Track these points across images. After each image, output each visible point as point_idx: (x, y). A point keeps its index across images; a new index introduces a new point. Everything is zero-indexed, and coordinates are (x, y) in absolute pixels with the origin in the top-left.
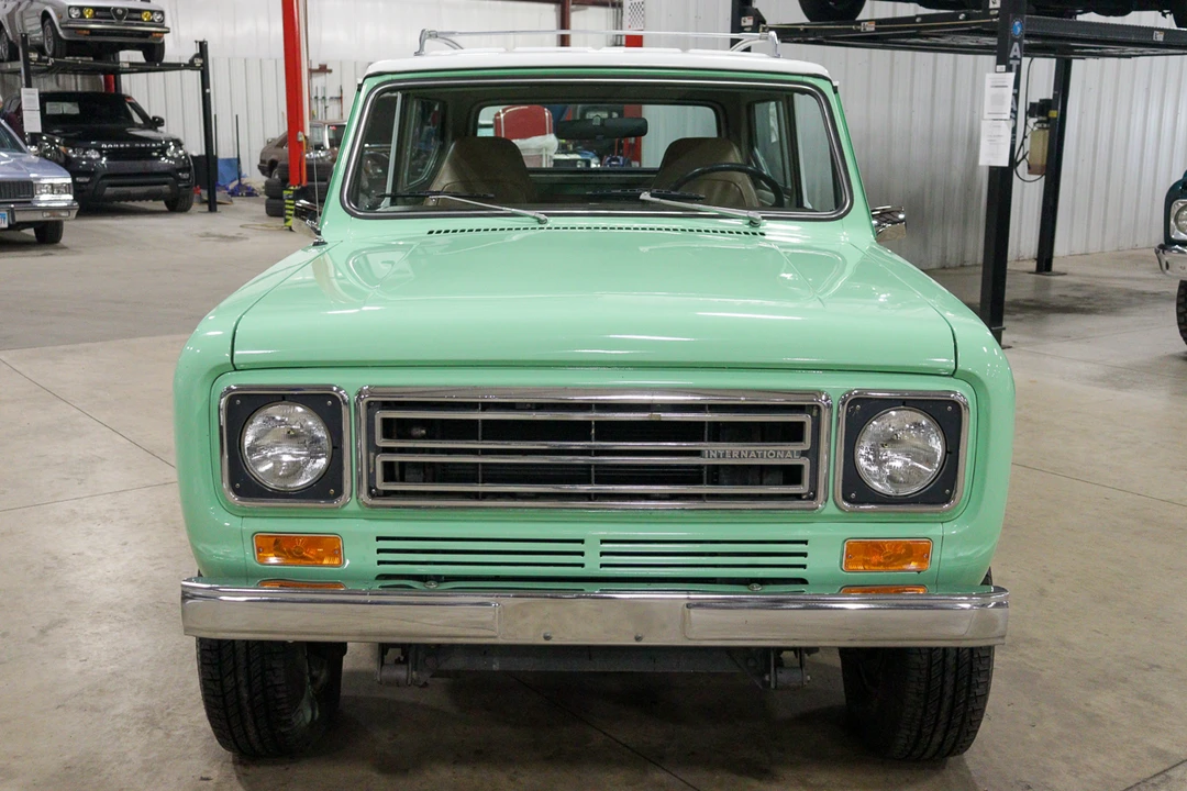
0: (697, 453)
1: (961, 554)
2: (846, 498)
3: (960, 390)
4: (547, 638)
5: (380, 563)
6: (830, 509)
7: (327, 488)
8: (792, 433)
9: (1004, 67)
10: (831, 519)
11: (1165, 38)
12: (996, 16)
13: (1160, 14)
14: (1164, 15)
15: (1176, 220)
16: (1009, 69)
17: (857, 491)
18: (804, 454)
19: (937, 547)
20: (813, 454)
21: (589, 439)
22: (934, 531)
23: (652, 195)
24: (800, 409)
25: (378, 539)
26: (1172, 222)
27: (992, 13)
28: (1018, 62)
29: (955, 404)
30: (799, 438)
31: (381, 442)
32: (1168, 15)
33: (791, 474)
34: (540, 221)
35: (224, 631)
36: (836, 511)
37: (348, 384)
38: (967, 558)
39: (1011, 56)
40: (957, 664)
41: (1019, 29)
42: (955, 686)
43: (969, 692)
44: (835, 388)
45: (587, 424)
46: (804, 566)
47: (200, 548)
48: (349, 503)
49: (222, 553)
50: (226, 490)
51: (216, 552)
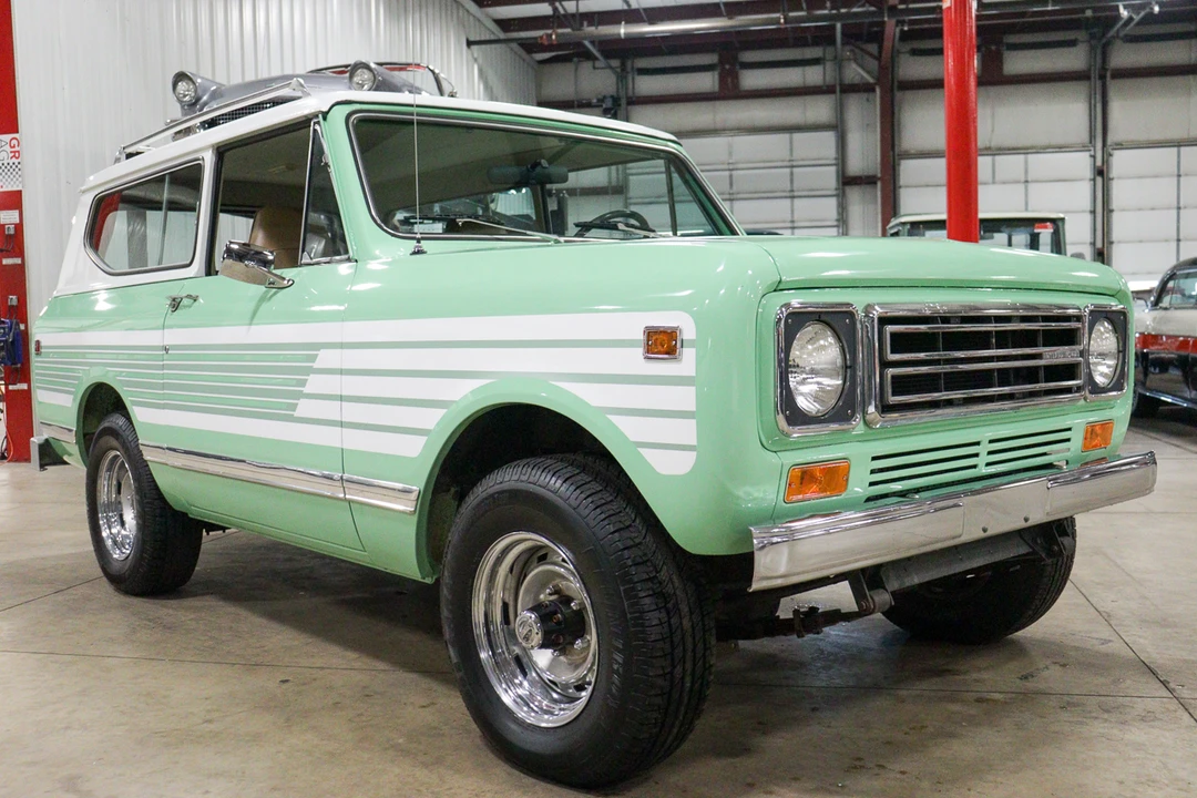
0: (1039, 356)
1: (1121, 430)
2: (1089, 390)
4: (985, 530)
5: (871, 484)
7: (845, 408)
18: (1081, 353)
19: (1114, 426)
20: (1083, 355)
25: (874, 459)
29: (1125, 314)
31: (890, 356)
37: (858, 300)
46: (1069, 450)
47: (740, 493)
48: (858, 426)
49: (761, 495)
50: (781, 418)
51: (756, 495)
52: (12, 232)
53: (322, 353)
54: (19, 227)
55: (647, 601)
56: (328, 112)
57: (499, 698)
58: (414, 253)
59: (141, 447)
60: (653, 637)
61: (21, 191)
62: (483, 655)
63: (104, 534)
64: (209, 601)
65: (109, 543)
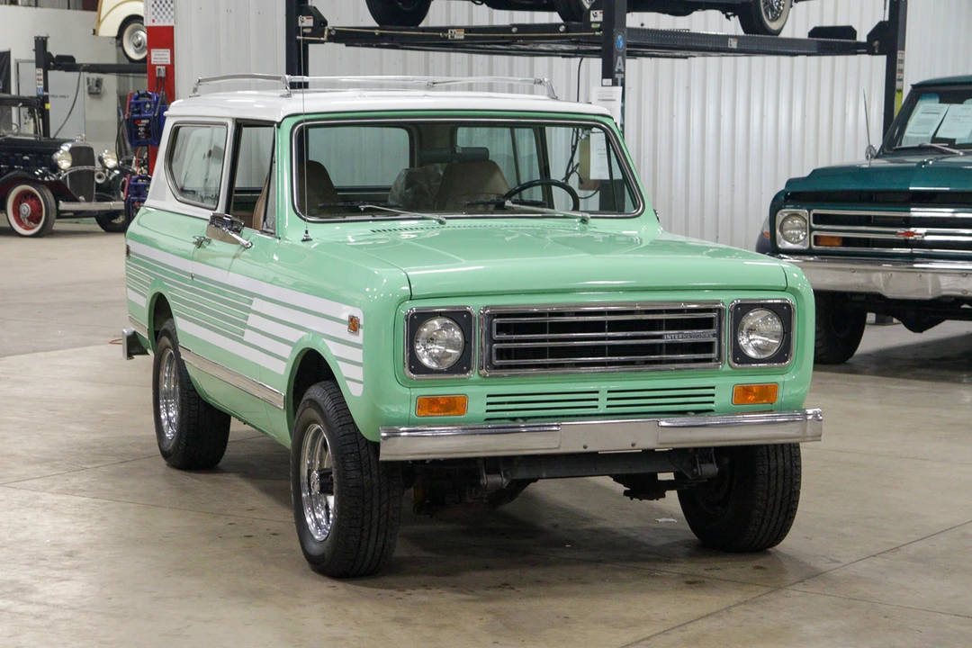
0: (660, 337)
1: (793, 392)
2: (735, 361)
3: (790, 299)
4: (585, 447)
5: (487, 411)
6: (726, 368)
7: (461, 366)
8: (707, 324)
9: (611, 80)
10: (726, 374)
11: (738, 44)
12: (599, 30)
13: (724, 16)
14: (728, 17)
15: (781, 230)
16: (615, 84)
17: (740, 356)
18: (714, 335)
19: (781, 388)
20: (719, 336)
21: (603, 331)
22: (779, 379)
23: (513, 203)
24: (710, 310)
25: (488, 396)
26: (778, 232)
27: (593, 26)
28: (622, 76)
29: (788, 305)
30: (711, 327)
31: (496, 337)
32: (732, 18)
33: (707, 347)
34: (441, 222)
35: (411, 455)
36: (730, 369)
37: (475, 306)
38: (797, 394)
39: (616, 70)
40: (784, 471)
41: (621, 43)
42: (783, 484)
43: (791, 488)
44: (728, 300)
45: (603, 322)
46: (713, 402)
47: (383, 409)
48: (473, 375)
49: (397, 410)
50: (407, 370)
51: (393, 410)
52: (163, 74)
53: (255, 300)
54: (170, 69)
55: (350, 464)
56: (281, 123)
57: (305, 519)
58: (303, 240)
59: (180, 349)
60: (351, 485)
61: (173, 27)
62: (304, 495)
63: (163, 417)
64: (231, 477)
65: (166, 423)
